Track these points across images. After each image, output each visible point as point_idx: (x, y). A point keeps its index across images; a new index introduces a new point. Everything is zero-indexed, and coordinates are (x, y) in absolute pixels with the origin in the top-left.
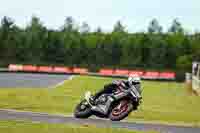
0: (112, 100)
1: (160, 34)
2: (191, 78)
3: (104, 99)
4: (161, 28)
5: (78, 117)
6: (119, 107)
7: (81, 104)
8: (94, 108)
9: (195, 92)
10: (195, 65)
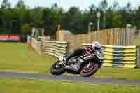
0: (81, 61)
1: (10, 9)
2: (31, 40)
3: (75, 60)
4: (10, 5)
5: (54, 73)
6: (88, 66)
7: (55, 64)
8: (67, 67)
9: (34, 50)
10: (34, 30)
